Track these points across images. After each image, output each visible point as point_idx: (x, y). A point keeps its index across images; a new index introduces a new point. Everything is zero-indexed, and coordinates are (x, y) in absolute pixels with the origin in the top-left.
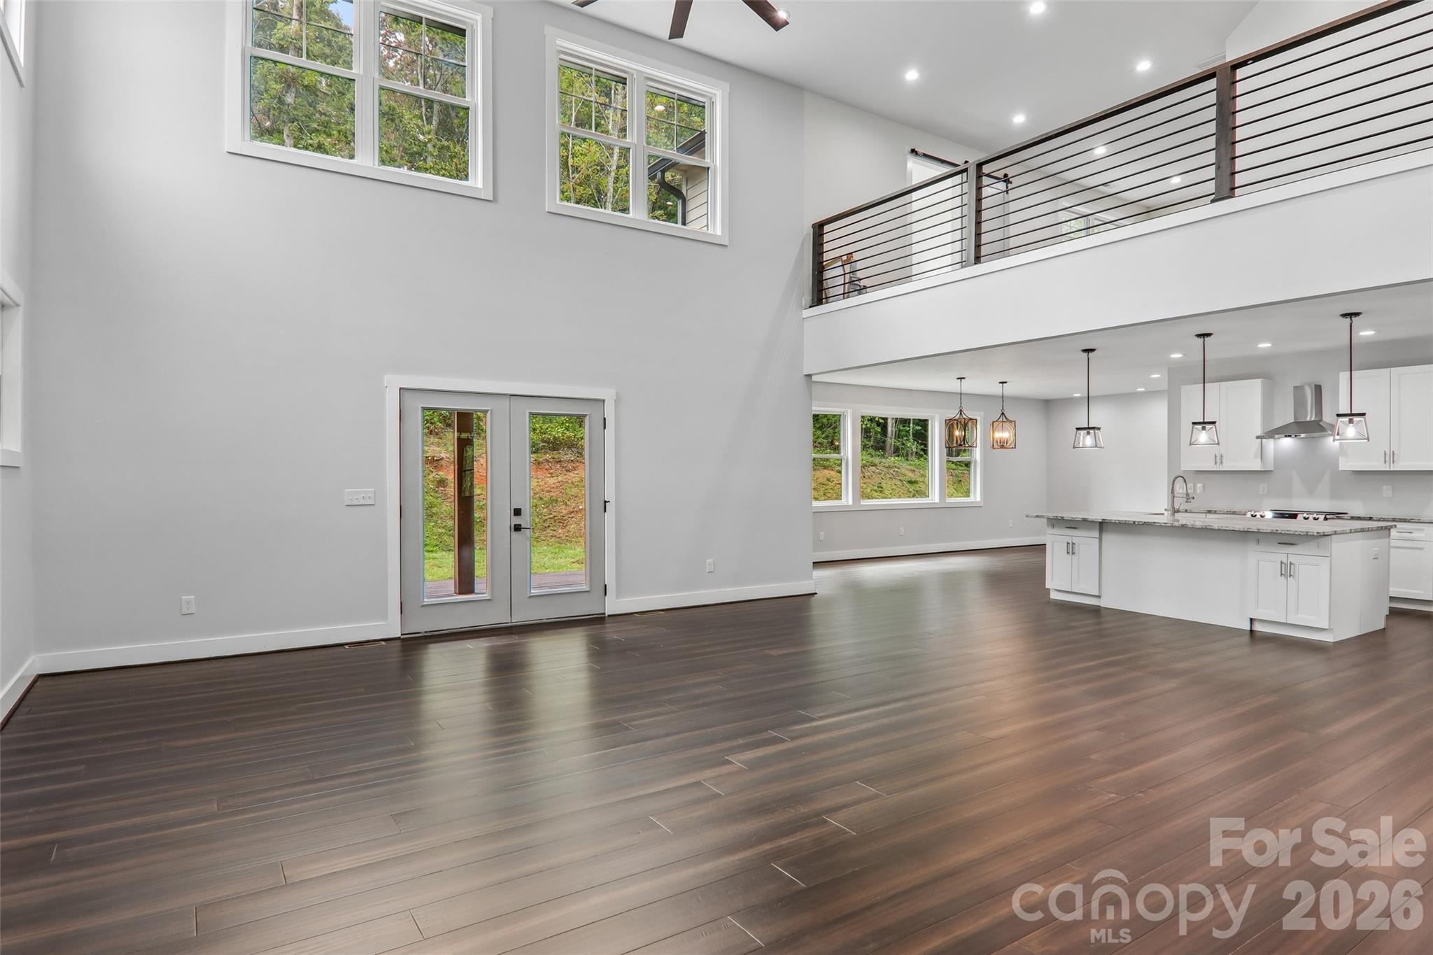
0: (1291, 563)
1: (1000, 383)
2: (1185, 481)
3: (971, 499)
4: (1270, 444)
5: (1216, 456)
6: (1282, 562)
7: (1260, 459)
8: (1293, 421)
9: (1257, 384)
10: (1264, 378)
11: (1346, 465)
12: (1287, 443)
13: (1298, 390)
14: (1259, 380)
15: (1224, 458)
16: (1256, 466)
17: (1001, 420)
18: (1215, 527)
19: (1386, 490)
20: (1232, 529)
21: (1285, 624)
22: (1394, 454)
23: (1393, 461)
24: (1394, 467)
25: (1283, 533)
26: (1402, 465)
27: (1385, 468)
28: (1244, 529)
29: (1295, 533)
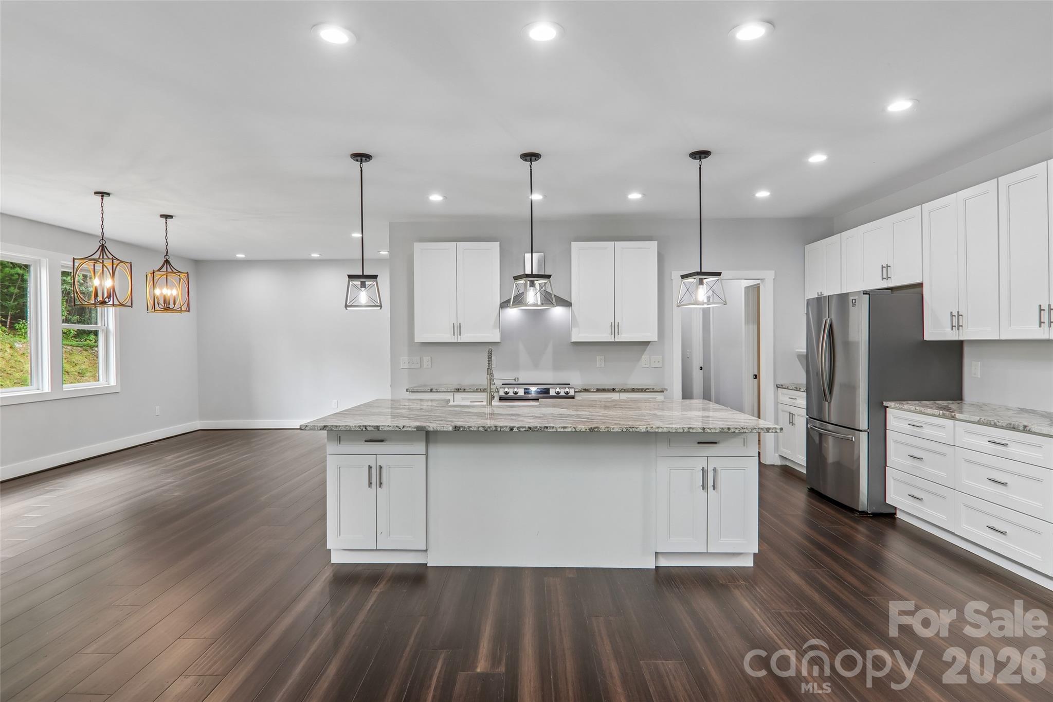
0: (713, 470)
1: (162, 216)
5: (454, 326)
7: (498, 330)
15: (463, 329)
16: (496, 336)
17: (164, 270)
18: (641, 430)
19: (599, 360)
20: (665, 430)
21: (707, 554)
22: (618, 326)
23: (618, 332)
24: (618, 339)
25: (737, 431)
26: (624, 337)
27: (611, 339)
28: (684, 430)
29: (753, 431)
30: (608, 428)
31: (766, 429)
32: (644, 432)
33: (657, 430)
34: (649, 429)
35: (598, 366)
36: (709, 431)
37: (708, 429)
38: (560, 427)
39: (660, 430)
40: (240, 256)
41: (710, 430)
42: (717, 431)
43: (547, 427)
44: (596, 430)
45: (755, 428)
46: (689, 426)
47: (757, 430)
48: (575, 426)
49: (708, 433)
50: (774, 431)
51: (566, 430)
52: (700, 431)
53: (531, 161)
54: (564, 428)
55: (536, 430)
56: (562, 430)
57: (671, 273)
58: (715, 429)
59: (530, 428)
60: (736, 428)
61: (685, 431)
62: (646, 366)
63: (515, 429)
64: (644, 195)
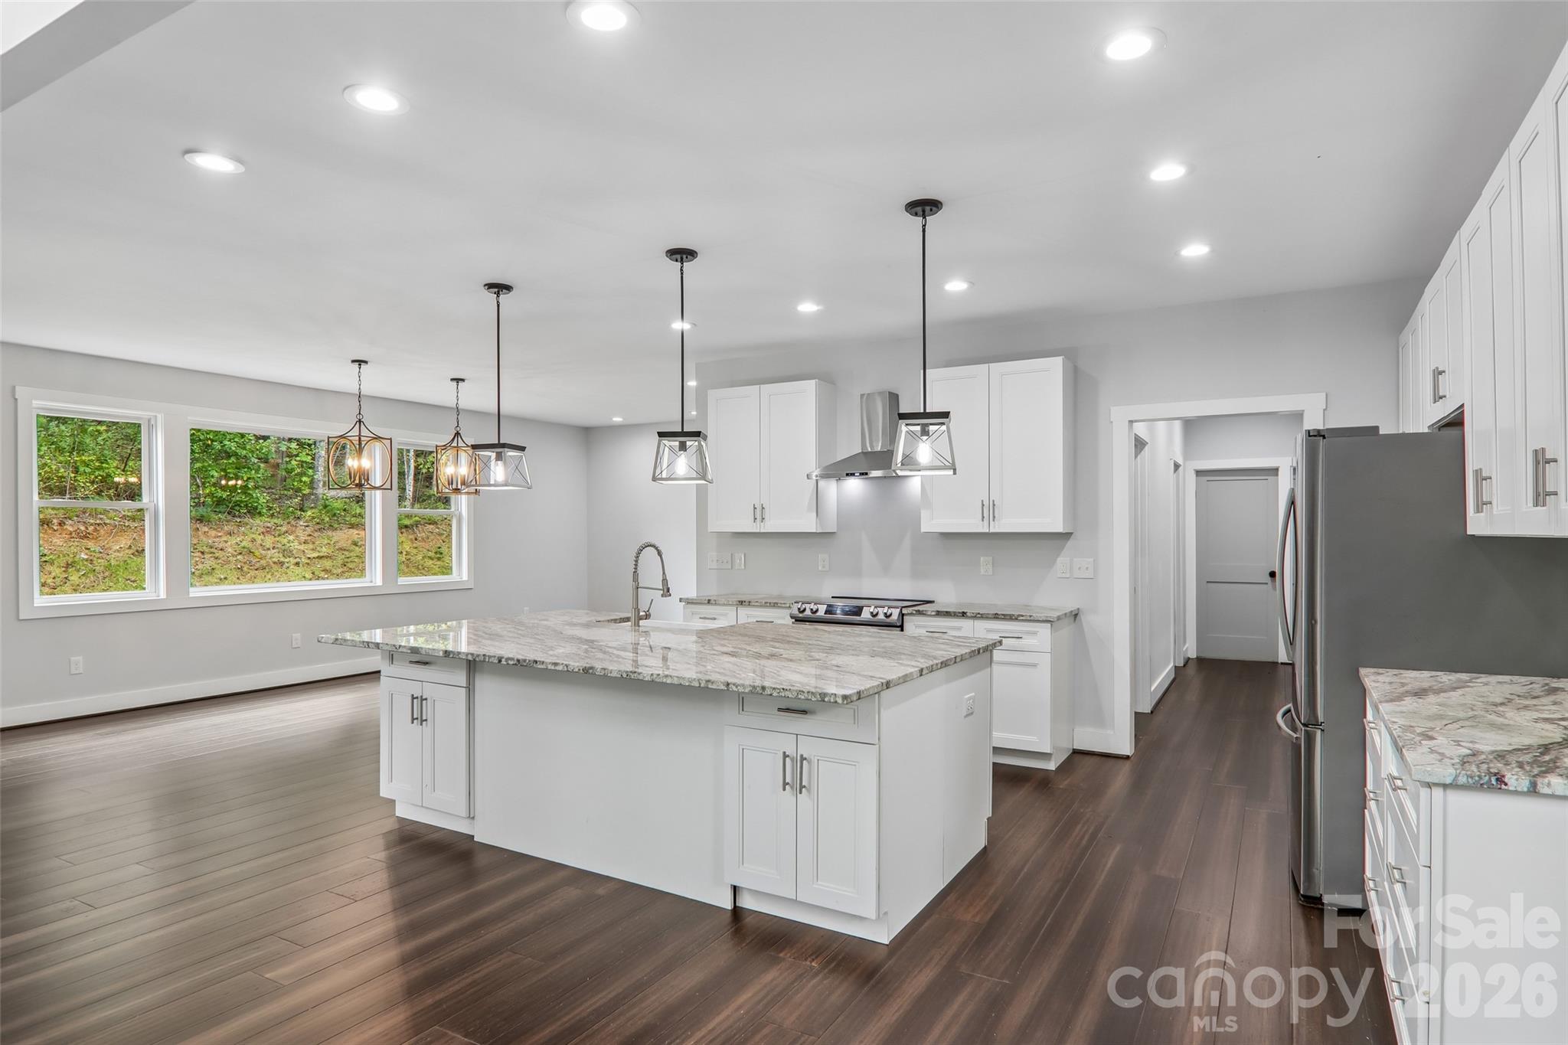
0: (803, 759)
1: (452, 380)
2: (660, 553)
3: (454, 577)
4: (830, 488)
5: (755, 508)
6: (785, 756)
7: (815, 514)
8: (860, 451)
9: (810, 385)
10: (819, 379)
11: (932, 523)
12: (854, 486)
13: (867, 399)
14: (813, 382)
15: (767, 510)
16: (809, 525)
17: (454, 444)
18: (644, 677)
19: (985, 563)
20: (676, 681)
21: (795, 902)
22: (994, 505)
23: (994, 517)
24: (994, 527)
25: (775, 694)
26: (1006, 524)
27: (983, 528)
28: (700, 684)
29: (800, 696)
30: (605, 669)
31: (820, 694)
32: (648, 681)
33: (664, 680)
34: (655, 676)
35: (982, 572)
36: (734, 689)
37: (734, 685)
38: (550, 663)
39: (669, 681)
40: (617, 419)
41: (737, 687)
42: (747, 691)
43: (536, 662)
44: (591, 671)
45: (803, 692)
46: (708, 678)
47: (806, 695)
48: (567, 663)
49: (733, 691)
50: (832, 700)
51: (558, 668)
52: (723, 687)
53: (682, 262)
54: (556, 664)
55: (525, 664)
56: (553, 668)
57: (1110, 410)
58: (743, 685)
59: (518, 661)
60: (774, 689)
61: (702, 685)
62: (1064, 575)
63: (504, 662)
64: (972, 283)
